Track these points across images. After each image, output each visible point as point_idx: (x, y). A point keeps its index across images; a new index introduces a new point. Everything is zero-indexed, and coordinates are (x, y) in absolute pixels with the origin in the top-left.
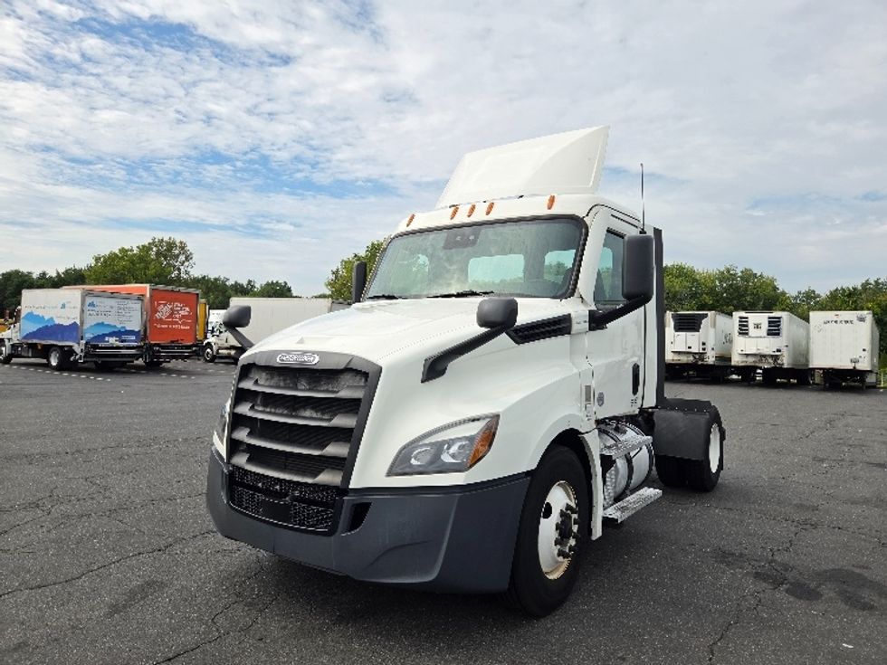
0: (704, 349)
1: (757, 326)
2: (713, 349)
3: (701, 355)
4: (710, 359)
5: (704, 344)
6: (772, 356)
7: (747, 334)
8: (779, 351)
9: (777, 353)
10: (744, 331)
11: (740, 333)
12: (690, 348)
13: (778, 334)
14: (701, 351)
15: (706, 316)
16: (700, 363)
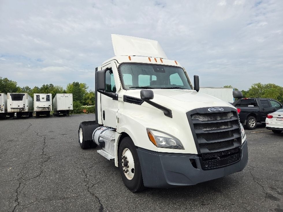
0: (24, 106)
1: (43, 98)
2: (27, 106)
3: (23, 109)
4: (26, 109)
5: (24, 105)
6: (47, 108)
7: (40, 101)
8: (50, 106)
9: (49, 107)
10: (38, 100)
11: (37, 101)
12: (19, 106)
13: (49, 101)
14: (23, 107)
15: (24, 95)
16: (22, 111)
